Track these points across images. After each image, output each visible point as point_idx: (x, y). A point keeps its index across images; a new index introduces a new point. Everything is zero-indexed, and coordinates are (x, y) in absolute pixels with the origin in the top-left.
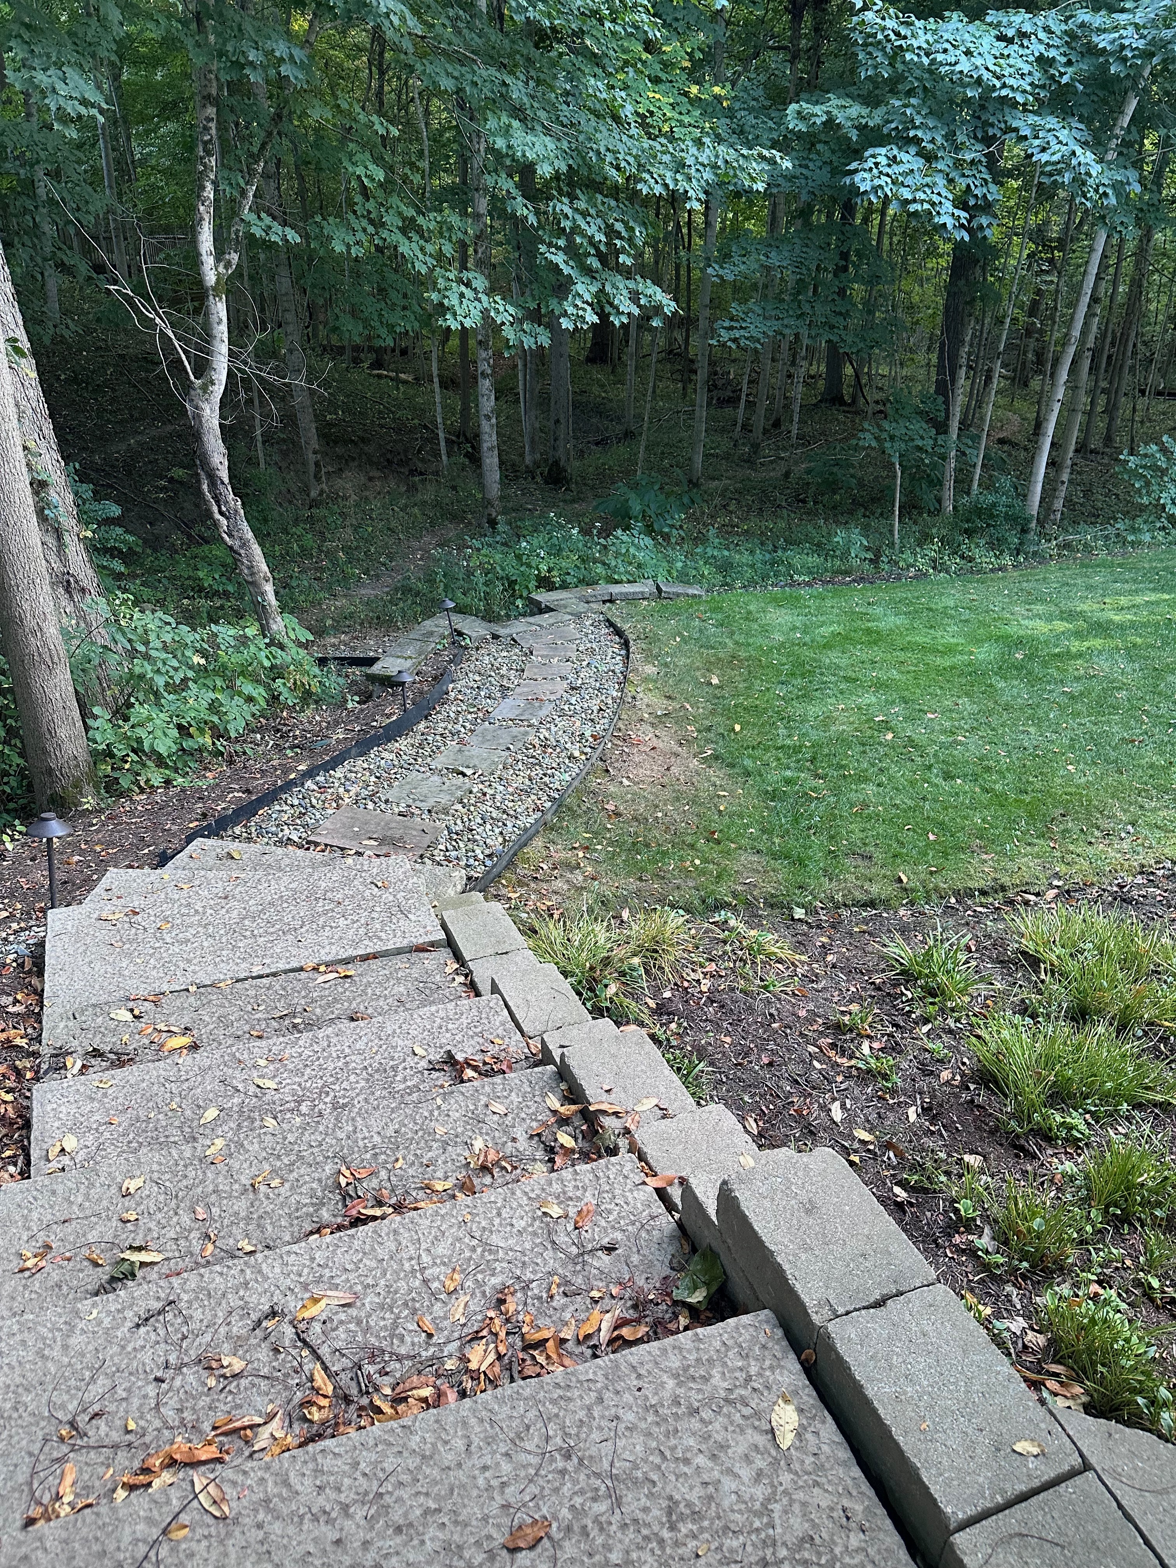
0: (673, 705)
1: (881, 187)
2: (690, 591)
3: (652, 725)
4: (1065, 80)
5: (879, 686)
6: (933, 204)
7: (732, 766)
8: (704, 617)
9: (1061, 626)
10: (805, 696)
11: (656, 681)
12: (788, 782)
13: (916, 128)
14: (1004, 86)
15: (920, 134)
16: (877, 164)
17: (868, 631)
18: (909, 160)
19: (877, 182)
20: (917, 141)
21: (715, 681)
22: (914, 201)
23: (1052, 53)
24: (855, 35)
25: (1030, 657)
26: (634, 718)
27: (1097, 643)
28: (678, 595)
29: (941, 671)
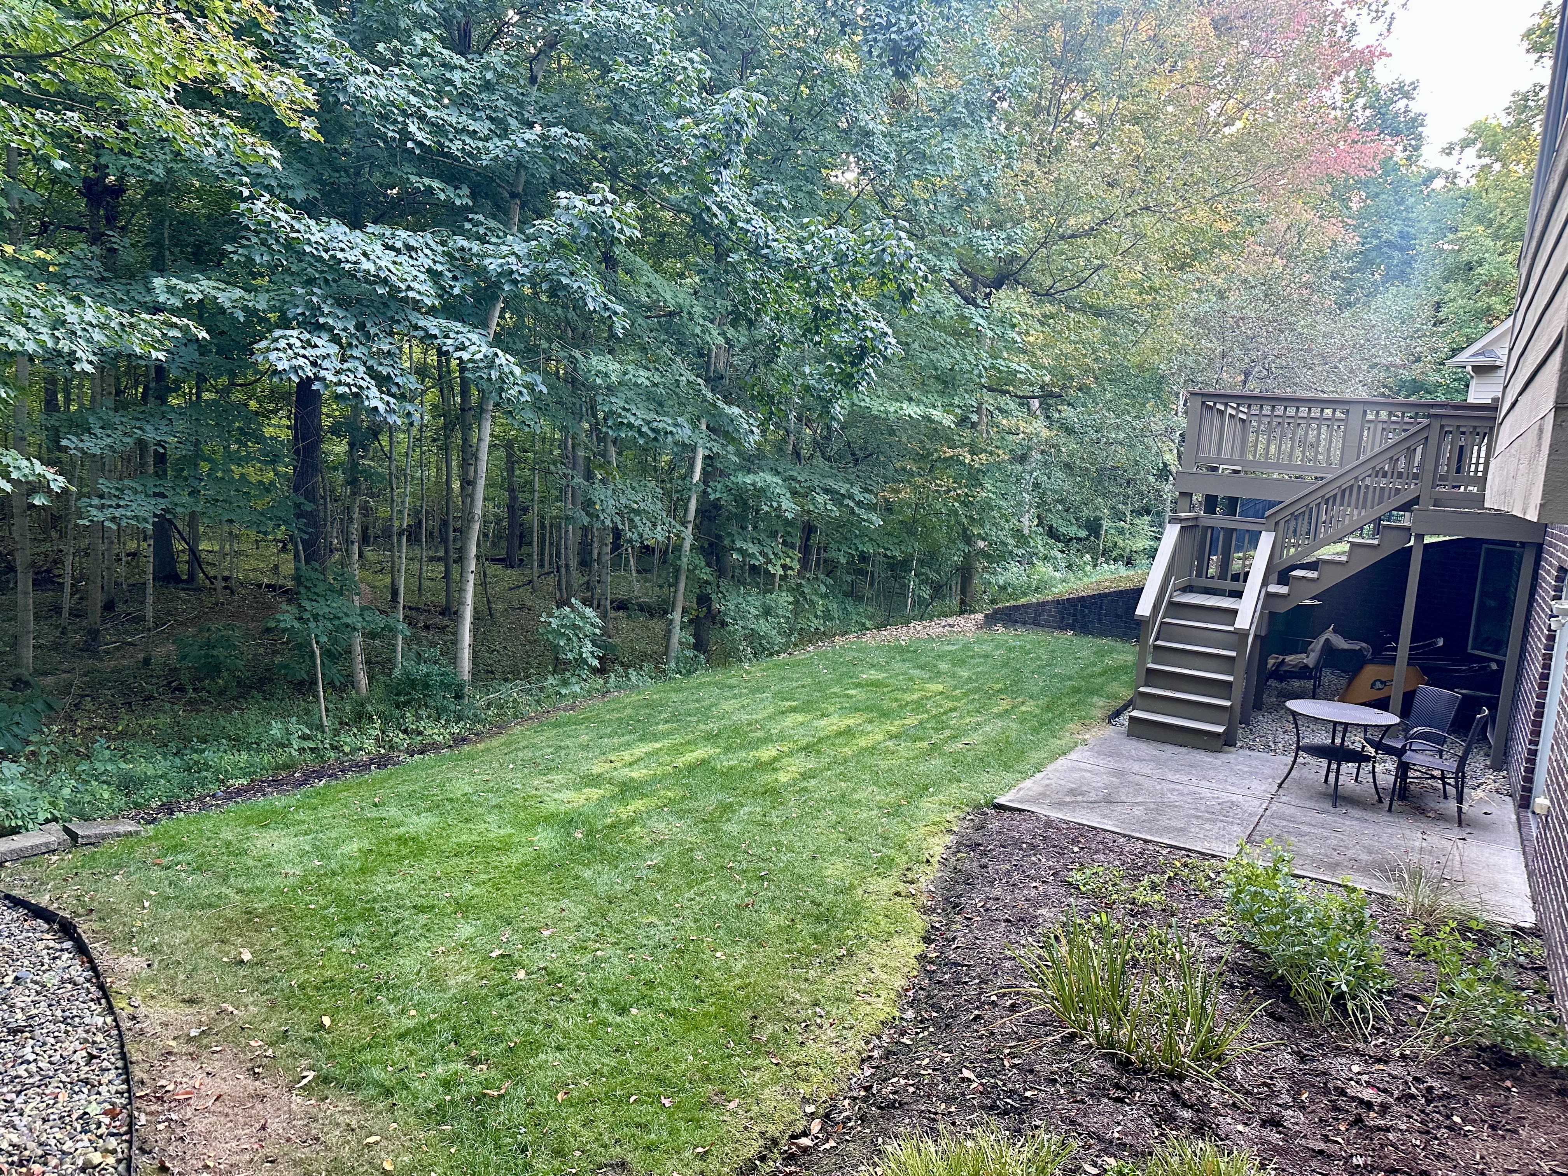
0: (207, 1013)
1: (300, 367)
2: (121, 829)
3: (192, 1057)
4: (456, 291)
5: (464, 908)
6: (360, 388)
7: (356, 1086)
8: (165, 861)
9: (594, 793)
10: (389, 948)
11: (153, 980)
12: (447, 1084)
13: (323, 315)
14: (409, 288)
15: (331, 321)
16: (290, 346)
17: (402, 840)
18: (324, 345)
19: (294, 362)
20: (330, 329)
21: (247, 956)
22: (339, 383)
23: (439, 268)
24: (245, 221)
25: (591, 833)
26: (154, 1054)
27: (637, 805)
28: (104, 837)
29: (518, 872)
